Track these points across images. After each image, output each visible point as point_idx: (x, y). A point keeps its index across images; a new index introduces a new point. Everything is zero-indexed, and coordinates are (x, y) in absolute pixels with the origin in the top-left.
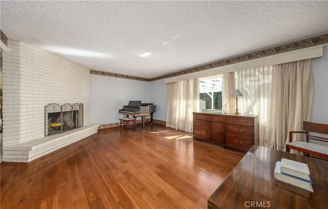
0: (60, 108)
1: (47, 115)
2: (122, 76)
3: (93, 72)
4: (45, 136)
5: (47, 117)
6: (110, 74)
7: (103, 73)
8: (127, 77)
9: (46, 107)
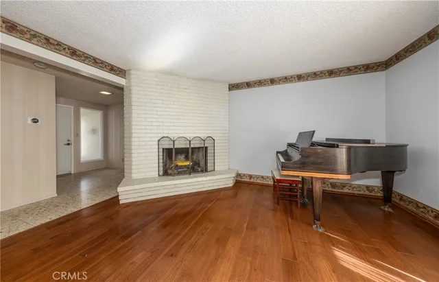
0: (172, 143)
1: (161, 150)
2: (286, 79)
3: (233, 87)
4: (159, 176)
5: (161, 154)
6: (260, 83)
7: (248, 85)
8: (300, 78)
9: (159, 141)
